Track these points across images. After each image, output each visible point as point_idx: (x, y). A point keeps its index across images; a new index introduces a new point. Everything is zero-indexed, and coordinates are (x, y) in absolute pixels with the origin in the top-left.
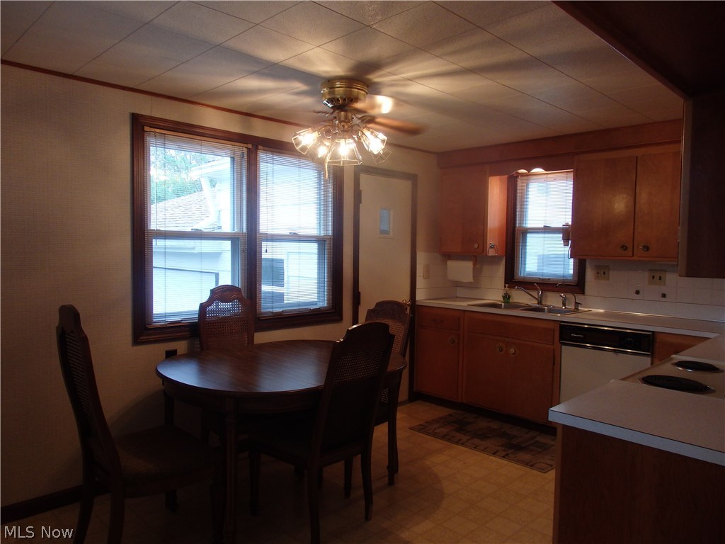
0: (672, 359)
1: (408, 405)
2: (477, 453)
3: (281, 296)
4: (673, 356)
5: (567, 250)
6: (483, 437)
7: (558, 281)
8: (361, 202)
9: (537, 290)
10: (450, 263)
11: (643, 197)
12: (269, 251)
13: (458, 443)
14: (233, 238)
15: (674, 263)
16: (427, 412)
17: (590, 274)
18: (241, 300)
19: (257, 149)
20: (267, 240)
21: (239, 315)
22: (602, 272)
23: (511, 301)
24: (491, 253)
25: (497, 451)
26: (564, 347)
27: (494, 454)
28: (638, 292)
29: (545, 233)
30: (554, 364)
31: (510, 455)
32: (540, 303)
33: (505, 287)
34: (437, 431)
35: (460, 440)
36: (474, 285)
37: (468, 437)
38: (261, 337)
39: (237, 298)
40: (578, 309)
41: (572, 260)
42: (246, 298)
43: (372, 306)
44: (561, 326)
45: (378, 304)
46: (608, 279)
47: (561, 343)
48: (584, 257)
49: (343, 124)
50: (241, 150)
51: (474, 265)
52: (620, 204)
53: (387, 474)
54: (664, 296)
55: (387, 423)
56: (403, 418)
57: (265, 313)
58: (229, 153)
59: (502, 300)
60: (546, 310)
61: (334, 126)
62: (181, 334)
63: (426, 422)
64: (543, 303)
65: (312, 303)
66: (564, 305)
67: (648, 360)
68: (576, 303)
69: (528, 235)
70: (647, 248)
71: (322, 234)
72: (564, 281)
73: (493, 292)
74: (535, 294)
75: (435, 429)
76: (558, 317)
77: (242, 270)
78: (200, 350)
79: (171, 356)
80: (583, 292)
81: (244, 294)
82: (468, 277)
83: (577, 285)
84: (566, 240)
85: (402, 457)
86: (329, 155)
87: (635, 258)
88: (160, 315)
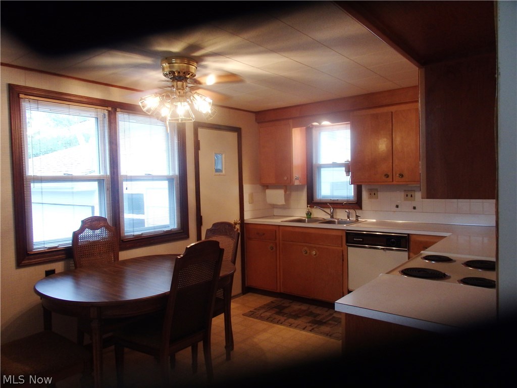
0: (421, 254)
1: (242, 297)
2: (291, 329)
3: (142, 222)
4: (422, 252)
5: (349, 178)
6: (296, 316)
7: (345, 201)
8: (199, 149)
9: (329, 208)
10: (268, 192)
11: (398, 140)
12: (128, 189)
13: (278, 323)
14: (100, 180)
15: (418, 185)
16: (256, 301)
17: (365, 195)
18: (107, 227)
19: (115, 111)
20: (127, 180)
21: (106, 239)
22: (373, 193)
23: (312, 216)
24: (297, 183)
25: (306, 327)
26: (350, 248)
27: (304, 329)
28: (397, 206)
29: (333, 167)
30: (343, 260)
31: (315, 329)
32: (332, 217)
33: (308, 207)
34: (262, 315)
35: (280, 320)
36: (286, 206)
37: (285, 318)
38: (124, 255)
39: (104, 226)
40: (358, 220)
41: (353, 185)
42: (111, 225)
43: (210, 227)
44: (347, 233)
45: (215, 225)
46: (377, 198)
47: (347, 245)
48: (360, 184)
49: (179, 90)
50: (103, 112)
51: (285, 192)
52: (382, 145)
53: (225, 352)
54: (414, 208)
55: (223, 314)
56: (236, 308)
57: (127, 236)
58: (93, 114)
59: (306, 216)
60: (336, 222)
61: (172, 92)
62: (57, 257)
63: (255, 309)
64: (334, 217)
65: (165, 226)
66: (348, 217)
67: (406, 254)
68: (356, 216)
69: (322, 169)
70: (402, 176)
71: (171, 174)
72: (347, 201)
73: (300, 211)
74: (328, 211)
75: (261, 314)
76: (345, 227)
77: (107, 204)
78: (74, 268)
79: (50, 275)
80: (361, 208)
81: (109, 222)
82: (281, 201)
83: (357, 203)
84: (348, 172)
85: (236, 338)
86: (169, 115)
87: (394, 183)
88: (39, 243)
